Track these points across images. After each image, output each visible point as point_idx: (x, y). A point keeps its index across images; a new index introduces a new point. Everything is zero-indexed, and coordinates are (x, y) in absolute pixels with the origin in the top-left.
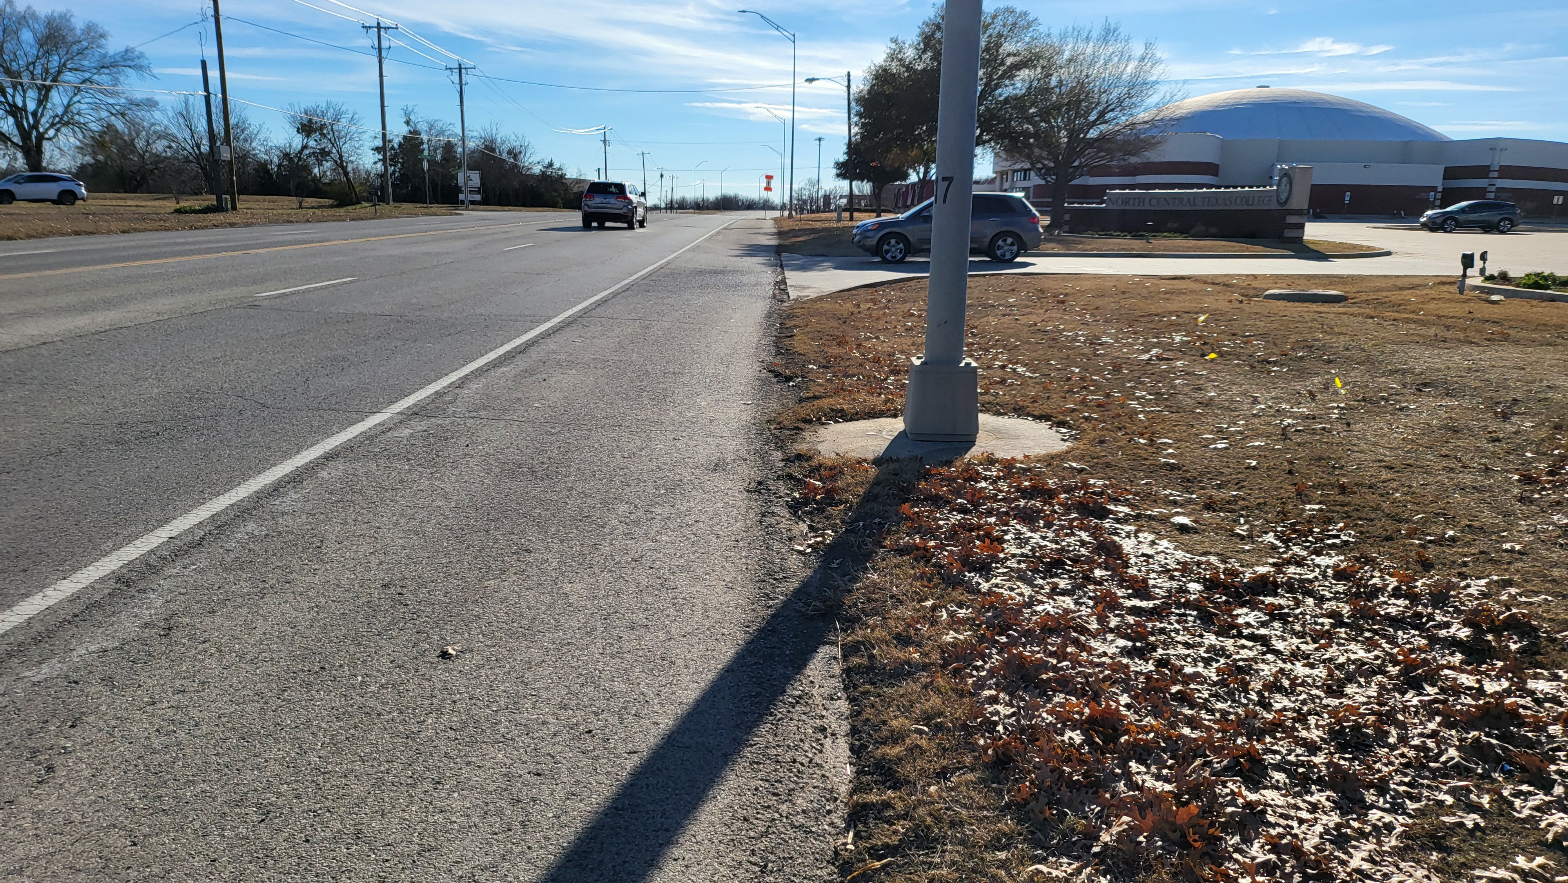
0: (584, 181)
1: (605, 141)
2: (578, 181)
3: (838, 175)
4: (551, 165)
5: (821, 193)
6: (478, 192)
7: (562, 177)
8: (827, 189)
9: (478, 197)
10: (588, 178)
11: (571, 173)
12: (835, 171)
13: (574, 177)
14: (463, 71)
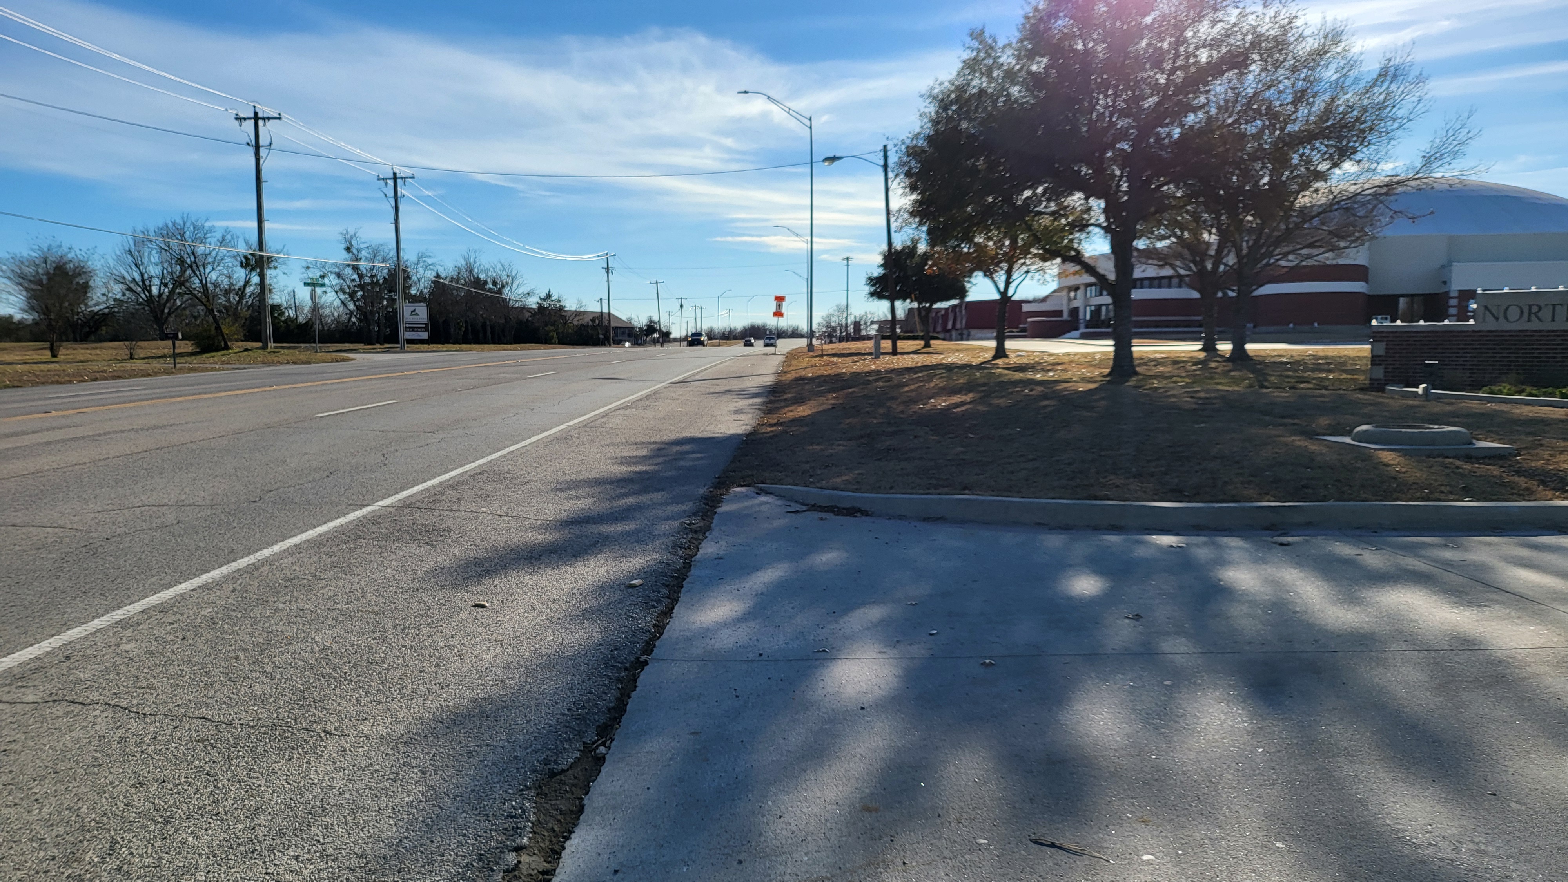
0: (585, 313)
1: (607, 269)
2: (578, 313)
3: (872, 294)
4: (549, 296)
5: (851, 319)
6: (425, 329)
7: (562, 308)
8: (857, 314)
9: (425, 335)
10: (590, 309)
11: (570, 305)
12: (867, 289)
13: (574, 309)
14: (399, 181)
